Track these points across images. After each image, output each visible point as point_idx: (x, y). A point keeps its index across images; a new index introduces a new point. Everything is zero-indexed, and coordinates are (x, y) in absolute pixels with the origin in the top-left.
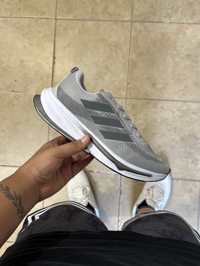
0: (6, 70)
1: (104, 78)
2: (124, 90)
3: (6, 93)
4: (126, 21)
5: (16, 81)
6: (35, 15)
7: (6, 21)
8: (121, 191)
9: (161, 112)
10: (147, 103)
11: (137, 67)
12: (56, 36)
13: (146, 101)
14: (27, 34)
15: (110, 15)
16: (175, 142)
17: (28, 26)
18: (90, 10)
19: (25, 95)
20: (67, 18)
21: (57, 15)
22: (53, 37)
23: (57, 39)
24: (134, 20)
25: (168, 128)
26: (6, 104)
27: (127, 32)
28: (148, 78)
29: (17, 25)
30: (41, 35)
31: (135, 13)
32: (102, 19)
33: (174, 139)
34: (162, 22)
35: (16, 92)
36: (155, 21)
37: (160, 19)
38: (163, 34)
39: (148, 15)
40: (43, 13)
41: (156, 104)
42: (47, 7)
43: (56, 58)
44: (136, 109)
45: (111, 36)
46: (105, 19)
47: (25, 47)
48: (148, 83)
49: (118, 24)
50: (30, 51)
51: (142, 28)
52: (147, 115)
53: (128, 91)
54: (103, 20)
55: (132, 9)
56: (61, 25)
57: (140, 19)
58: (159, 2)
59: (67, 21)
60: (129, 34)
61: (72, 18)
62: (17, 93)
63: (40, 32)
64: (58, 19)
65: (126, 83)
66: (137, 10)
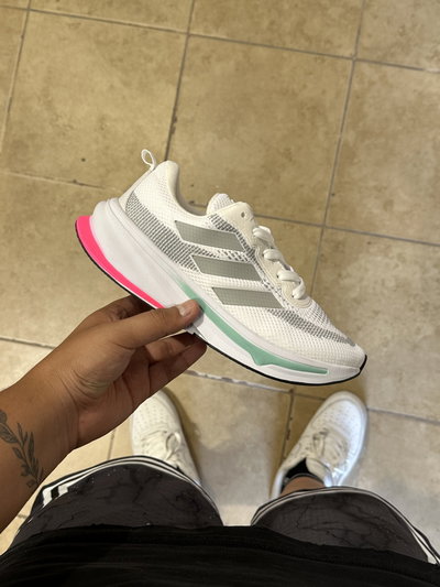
0: (64, 134)
1: (279, 177)
2: (320, 209)
3: (58, 185)
4: (343, 57)
5: (83, 160)
6: (144, 21)
7: (76, 26)
8: (289, 431)
9: (397, 266)
10: (369, 243)
11: (356, 160)
12: (185, 71)
13: (367, 238)
14: (121, 60)
15: (309, 39)
16: (420, 337)
17: (125, 42)
18: (265, 24)
19: (100, 193)
20: (212, 35)
21: (192, 25)
22: (177, 74)
23: (185, 79)
24: (359, 56)
25: (409, 302)
26: (56, 209)
27: (342, 81)
28: (375, 187)
29: (101, 38)
30: (152, 66)
31: (365, 42)
32: (290, 46)
33: (419, 329)
34: (421, 70)
35: (82, 185)
36: (405, 64)
37: (417, 63)
38: (421, 95)
39: (393, 50)
40: (160, 19)
41: (389, 247)
42: (171, 6)
43: (179, 119)
44: (343, 252)
45: (305, 86)
46: (296, 47)
47: (112, 87)
48: (376, 198)
49: (323, 61)
50: (124, 98)
51: (376, 77)
52: (366, 270)
53: (329, 211)
54: (291, 50)
55: (359, 32)
56: (197, 49)
57: (374, 57)
58: (419, 26)
59: (212, 41)
60: (347, 87)
61: (224, 37)
62: (84, 187)
63: (150, 59)
64: (194, 35)
65: (327, 194)
66: (370, 36)
